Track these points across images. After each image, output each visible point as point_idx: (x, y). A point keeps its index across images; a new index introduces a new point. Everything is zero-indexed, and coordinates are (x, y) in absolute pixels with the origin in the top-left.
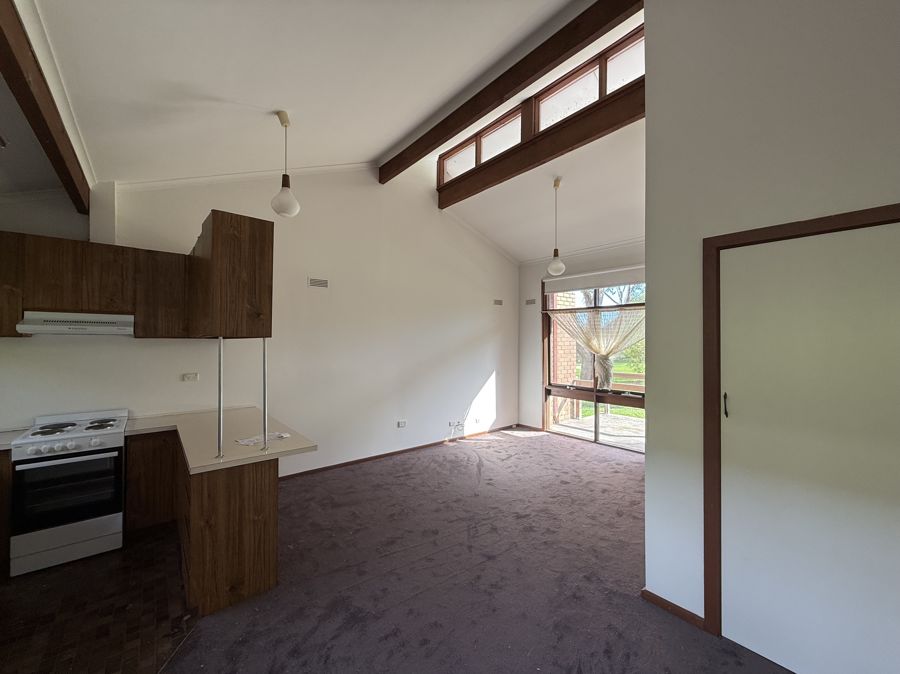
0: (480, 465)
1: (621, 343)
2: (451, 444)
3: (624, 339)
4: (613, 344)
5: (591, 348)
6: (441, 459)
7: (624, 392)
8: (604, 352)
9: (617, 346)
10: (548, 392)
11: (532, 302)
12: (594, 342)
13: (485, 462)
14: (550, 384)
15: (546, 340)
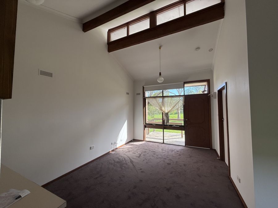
0: (132, 162)
1: (172, 108)
2: (113, 153)
3: (173, 107)
4: (169, 109)
5: (162, 110)
6: (113, 162)
7: (173, 125)
8: (166, 112)
9: (171, 109)
10: (145, 127)
11: (139, 94)
12: (163, 108)
13: (133, 160)
14: (146, 124)
15: (144, 108)
